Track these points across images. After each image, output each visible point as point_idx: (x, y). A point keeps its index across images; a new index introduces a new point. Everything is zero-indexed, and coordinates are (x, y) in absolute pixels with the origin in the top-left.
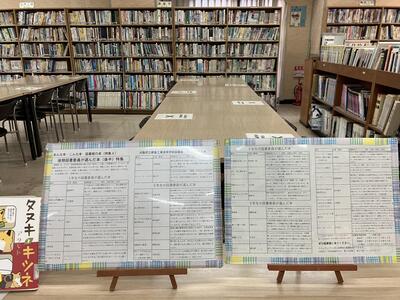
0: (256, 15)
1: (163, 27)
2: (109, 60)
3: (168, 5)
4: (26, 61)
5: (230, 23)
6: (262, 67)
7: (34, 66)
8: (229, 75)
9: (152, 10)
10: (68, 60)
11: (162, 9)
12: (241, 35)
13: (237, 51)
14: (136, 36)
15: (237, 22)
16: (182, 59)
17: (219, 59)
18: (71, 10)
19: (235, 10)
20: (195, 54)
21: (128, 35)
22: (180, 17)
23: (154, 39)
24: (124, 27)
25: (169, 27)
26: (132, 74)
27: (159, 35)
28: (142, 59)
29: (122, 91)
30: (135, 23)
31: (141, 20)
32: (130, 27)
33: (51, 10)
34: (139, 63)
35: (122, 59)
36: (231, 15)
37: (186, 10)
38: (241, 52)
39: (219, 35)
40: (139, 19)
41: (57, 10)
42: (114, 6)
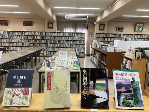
0: (79, 34)
1: (58, 36)
2: (44, 44)
3: (59, 31)
4: (23, 44)
5: (74, 36)
6: (81, 46)
7: (25, 45)
8: (73, 48)
9: (55, 33)
10: (34, 43)
11: (58, 33)
12: (76, 39)
13: (75, 42)
14: (51, 38)
15: (75, 36)
16: (62, 44)
17: (71, 44)
18: (35, 32)
19: (75, 33)
20: (65, 43)
21: (49, 38)
22: (62, 34)
23: (55, 39)
24: (48, 36)
25: (59, 37)
26: (49, 47)
27: (56, 38)
28: (52, 44)
29: (47, 51)
30: (51, 35)
31: (52, 35)
32: (49, 36)
33: (30, 32)
34: (51, 44)
35: (47, 43)
36: (74, 34)
37: (63, 33)
38: (76, 43)
39: (71, 39)
40: (52, 34)
41: (32, 32)
42: (45, 31)
